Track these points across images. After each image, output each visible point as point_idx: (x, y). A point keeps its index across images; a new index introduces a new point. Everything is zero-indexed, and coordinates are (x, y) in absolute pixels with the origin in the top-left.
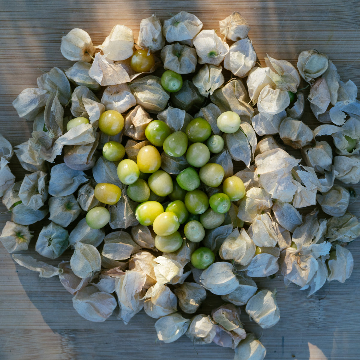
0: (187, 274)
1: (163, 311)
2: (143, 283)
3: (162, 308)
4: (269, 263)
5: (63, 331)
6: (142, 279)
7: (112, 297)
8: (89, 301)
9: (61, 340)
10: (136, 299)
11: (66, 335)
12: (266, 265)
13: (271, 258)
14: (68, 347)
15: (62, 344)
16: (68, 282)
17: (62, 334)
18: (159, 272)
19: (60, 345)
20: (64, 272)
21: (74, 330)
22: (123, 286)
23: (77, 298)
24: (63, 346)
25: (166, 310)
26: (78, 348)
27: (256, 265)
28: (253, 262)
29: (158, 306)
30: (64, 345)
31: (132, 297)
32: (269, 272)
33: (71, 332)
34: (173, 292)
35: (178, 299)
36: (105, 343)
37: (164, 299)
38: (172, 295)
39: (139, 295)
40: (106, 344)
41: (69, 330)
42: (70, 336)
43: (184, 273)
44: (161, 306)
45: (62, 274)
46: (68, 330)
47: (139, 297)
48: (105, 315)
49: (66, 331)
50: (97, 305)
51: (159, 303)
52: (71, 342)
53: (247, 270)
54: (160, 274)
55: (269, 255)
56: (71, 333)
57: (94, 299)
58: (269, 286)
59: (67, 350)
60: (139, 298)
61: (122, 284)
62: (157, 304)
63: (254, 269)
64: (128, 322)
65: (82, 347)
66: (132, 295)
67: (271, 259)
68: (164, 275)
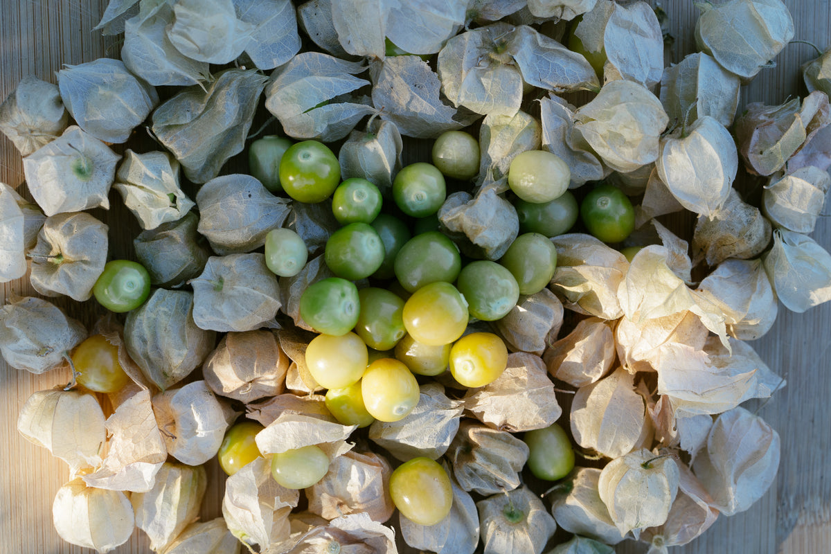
0: (664, 233)
1: (761, 293)
2: (686, 350)
3: (754, 296)
4: (630, 27)
5: (780, 522)
6: (676, 352)
7: (720, 420)
8: (731, 478)
9: (802, 526)
10: (727, 364)
11: (790, 515)
12: (634, 36)
13: (616, 23)
14: (819, 512)
15: (812, 525)
16: (686, 525)
17: (787, 524)
18: (660, 307)
19: (815, 528)
20: (662, 534)
21: (779, 497)
22: (697, 399)
23: (726, 506)
24: (816, 523)
25: (758, 288)
26: (821, 488)
27: (633, 60)
28: (627, 67)
29: (750, 307)
30: (813, 521)
31: (723, 374)
32: (652, 27)
33: (783, 504)
34: (714, 268)
35: (730, 259)
36: (811, 424)
37: (732, 291)
38: (722, 272)
39: (718, 355)
40: (813, 421)
41: (779, 508)
42: (792, 506)
43: (660, 243)
44: (749, 298)
45: (667, 538)
46: (778, 511)
47: (722, 356)
48: (763, 436)
49: (780, 516)
50: (741, 456)
51: (742, 305)
52: (806, 504)
53: (646, 82)
54: (665, 303)
55: (607, 29)
56: (786, 504)
57: (726, 466)
58: (681, 28)
59: (825, 512)
60: (725, 356)
61: (693, 404)
62: (745, 310)
63: (644, 64)
64: (780, 379)
65: (819, 477)
66: (717, 374)
67: (619, 23)
68: (666, 295)
